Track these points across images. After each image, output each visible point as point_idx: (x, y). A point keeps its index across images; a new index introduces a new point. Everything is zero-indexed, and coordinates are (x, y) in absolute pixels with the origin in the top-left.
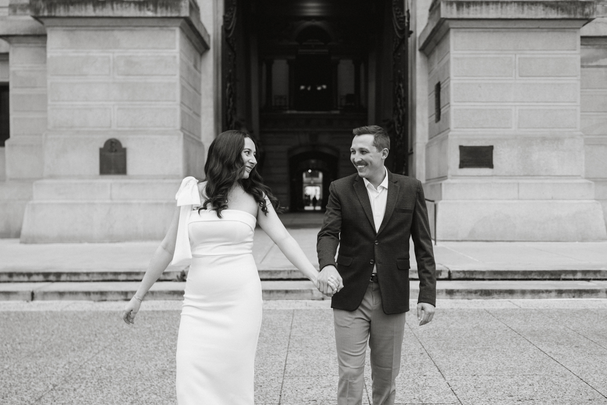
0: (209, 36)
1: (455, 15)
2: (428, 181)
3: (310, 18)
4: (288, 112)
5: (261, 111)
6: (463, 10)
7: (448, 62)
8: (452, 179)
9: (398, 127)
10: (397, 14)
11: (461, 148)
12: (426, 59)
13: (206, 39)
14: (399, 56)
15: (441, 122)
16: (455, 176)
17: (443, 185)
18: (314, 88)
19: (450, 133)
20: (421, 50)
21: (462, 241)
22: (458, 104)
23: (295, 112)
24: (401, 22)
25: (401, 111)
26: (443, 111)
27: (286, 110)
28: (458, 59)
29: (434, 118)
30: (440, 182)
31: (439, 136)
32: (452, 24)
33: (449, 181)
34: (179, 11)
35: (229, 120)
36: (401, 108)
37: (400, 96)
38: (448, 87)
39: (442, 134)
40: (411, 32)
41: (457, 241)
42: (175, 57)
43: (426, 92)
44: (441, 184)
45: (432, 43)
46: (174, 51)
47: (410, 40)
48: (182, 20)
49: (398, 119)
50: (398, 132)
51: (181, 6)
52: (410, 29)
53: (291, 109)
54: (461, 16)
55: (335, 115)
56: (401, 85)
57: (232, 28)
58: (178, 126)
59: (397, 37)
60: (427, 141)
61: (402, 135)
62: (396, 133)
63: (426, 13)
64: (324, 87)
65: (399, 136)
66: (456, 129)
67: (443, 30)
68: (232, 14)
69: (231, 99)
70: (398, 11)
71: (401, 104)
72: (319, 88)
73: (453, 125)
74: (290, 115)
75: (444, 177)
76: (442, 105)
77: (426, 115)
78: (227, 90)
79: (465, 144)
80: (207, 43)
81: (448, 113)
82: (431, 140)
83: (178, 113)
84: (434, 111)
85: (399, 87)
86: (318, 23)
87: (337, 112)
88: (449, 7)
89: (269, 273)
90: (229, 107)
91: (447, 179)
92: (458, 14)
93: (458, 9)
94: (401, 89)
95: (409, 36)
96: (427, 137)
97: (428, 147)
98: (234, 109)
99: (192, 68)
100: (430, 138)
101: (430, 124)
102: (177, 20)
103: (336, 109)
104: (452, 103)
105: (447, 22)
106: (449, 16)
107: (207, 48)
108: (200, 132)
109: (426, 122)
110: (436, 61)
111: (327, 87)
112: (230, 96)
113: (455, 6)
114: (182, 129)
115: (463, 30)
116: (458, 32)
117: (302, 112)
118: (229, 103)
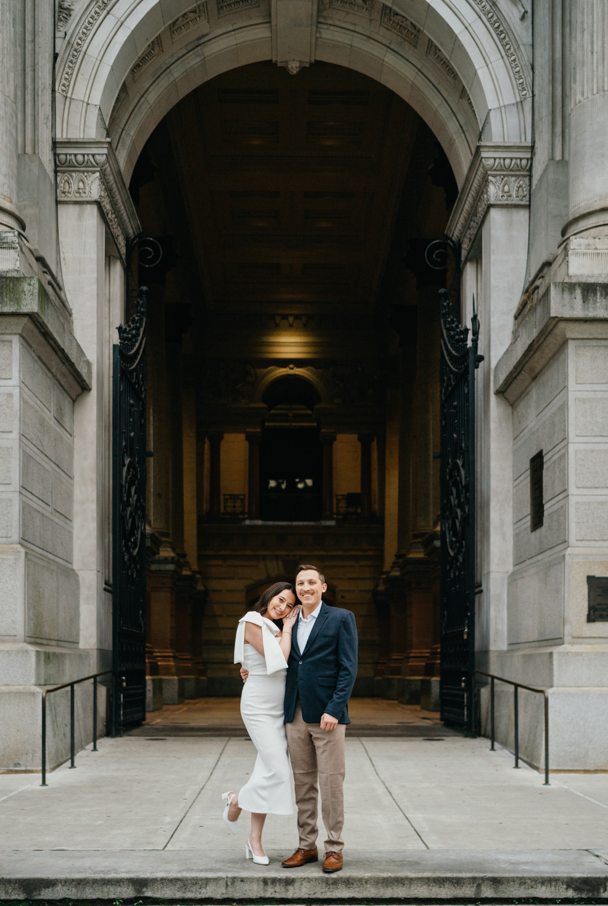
0: (88, 364)
1: (579, 312)
2: (513, 647)
3: (284, 363)
4: (248, 522)
5: (200, 520)
6: (595, 302)
7: (564, 408)
8: (572, 644)
9: (451, 541)
10: (448, 330)
11: (591, 580)
12: (509, 410)
13: (83, 371)
14: (455, 407)
15: (543, 530)
16: (578, 639)
17: (555, 657)
18: (292, 485)
19: (569, 551)
20: (500, 392)
21: (596, 771)
22: (585, 491)
23: (259, 522)
24: (458, 341)
25: (459, 511)
26: (548, 508)
27: (244, 519)
28: (583, 401)
29: (528, 521)
30: (548, 650)
31: (540, 557)
32: (572, 331)
33: (566, 648)
34: (18, 301)
35: (128, 527)
36: (460, 505)
37: (456, 484)
38: (564, 457)
39: (548, 553)
40: (481, 358)
41: (586, 771)
42: (10, 395)
43: (509, 475)
44: (551, 654)
45: (525, 376)
46: (10, 382)
47: (479, 373)
48: (25, 320)
49: (453, 527)
50: (452, 553)
51: (23, 291)
52: (480, 353)
53: (251, 518)
54: (591, 314)
55: (329, 527)
56: (460, 462)
57: (137, 352)
58: (16, 536)
59: (451, 371)
60: (510, 568)
61: (461, 558)
62: (449, 554)
63: (509, 322)
64: (309, 482)
65: (456, 558)
66: (580, 543)
67: (551, 344)
68: (138, 329)
69: (133, 490)
70: (452, 321)
71: (458, 497)
72: (300, 486)
73: (574, 532)
74: (251, 527)
75: (558, 641)
76: (546, 495)
77: (509, 518)
78: (125, 469)
79: (599, 573)
80: (85, 377)
81: (562, 513)
82: (518, 567)
83: (16, 508)
84: (527, 509)
85: (456, 465)
86: (298, 371)
87: (332, 523)
88: (566, 295)
89: (179, 885)
90: (128, 504)
91: (563, 644)
92: (585, 308)
93: (585, 300)
94: (459, 471)
95: (477, 367)
96: (510, 560)
97: (513, 579)
98: (141, 508)
99: (53, 423)
100: (518, 562)
101: (517, 536)
102: (14, 320)
103: (331, 519)
104: (572, 490)
105: (562, 325)
106: (567, 314)
107: (85, 388)
108: (70, 551)
109: (510, 532)
110: (533, 411)
111: (314, 483)
112: (131, 483)
113: (578, 292)
114: (24, 541)
115: (594, 343)
116: (584, 347)
117: (270, 523)
118: (129, 495)
